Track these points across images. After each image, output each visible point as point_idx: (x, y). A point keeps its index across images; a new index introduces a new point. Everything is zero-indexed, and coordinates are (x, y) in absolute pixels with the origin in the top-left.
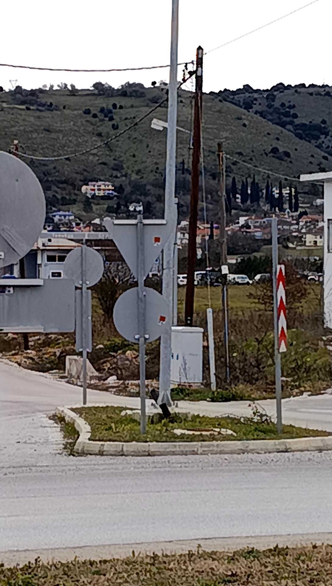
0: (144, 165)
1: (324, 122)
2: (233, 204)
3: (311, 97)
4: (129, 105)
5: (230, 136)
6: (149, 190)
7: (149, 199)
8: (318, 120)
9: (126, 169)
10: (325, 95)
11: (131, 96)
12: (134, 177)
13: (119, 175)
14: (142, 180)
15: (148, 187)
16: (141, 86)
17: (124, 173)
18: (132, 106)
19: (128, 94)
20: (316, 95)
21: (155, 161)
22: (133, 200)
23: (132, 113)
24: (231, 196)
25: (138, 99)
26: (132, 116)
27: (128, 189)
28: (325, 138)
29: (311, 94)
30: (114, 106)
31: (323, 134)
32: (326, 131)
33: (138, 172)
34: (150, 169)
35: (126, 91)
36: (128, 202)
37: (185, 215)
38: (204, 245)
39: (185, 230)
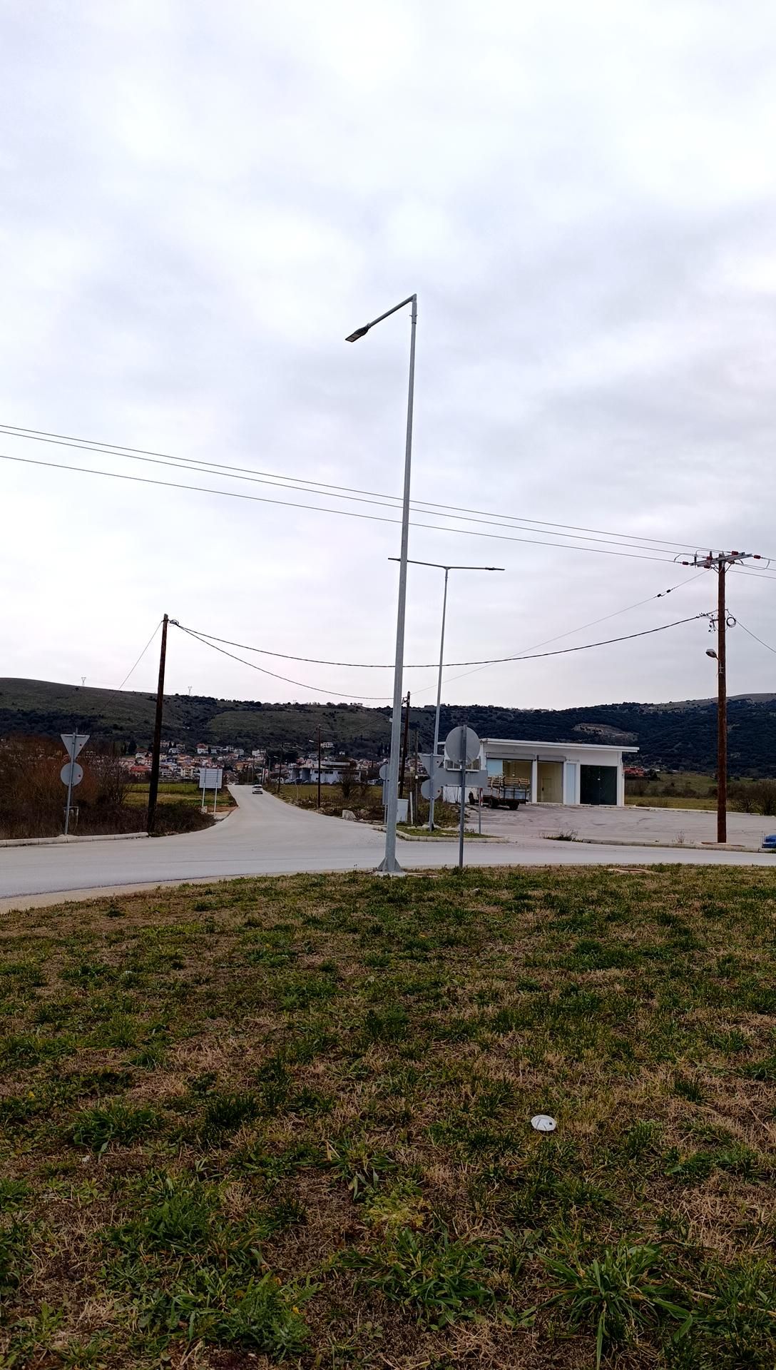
0: (346, 736)
1: (419, 722)
4: (341, 712)
8: (417, 722)
9: (339, 737)
11: (342, 708)
12: (342, 741)
13: (336, 740)
14: (345, 742)
15: (347, 745)
17: (338, 739)
21: (350, 735)
22: (341, 750)
23: (342, 715)
25: (345, 710)
27: (339, 746)
28: (420, 729)
30: (335, 712)
31: (419, 727)
32: (421, 726)
33: (343, 739)
34: (348, 738)
35: (339, 707)
36: (339, 751)
37: (361, 757)
38: (370, 770)
39: (361, 763)
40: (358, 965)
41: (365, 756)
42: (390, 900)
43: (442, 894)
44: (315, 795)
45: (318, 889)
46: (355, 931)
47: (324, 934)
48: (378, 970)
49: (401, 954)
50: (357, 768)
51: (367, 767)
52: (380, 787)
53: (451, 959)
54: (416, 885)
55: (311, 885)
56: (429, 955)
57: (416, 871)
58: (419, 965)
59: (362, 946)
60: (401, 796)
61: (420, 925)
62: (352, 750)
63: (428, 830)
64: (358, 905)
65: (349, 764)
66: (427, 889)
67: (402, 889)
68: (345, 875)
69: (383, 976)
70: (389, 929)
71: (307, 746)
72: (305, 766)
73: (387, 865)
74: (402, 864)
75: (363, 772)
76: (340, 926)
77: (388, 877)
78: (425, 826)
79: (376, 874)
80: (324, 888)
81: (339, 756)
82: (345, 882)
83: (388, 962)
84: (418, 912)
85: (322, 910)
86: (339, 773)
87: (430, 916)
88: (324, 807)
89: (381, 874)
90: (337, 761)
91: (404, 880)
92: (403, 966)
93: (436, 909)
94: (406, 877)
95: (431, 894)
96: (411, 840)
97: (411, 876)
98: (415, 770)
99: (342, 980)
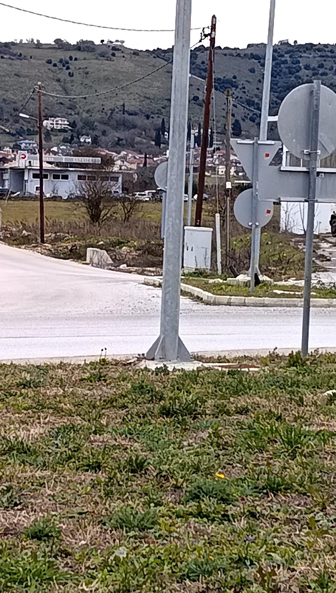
0: (93, 106)
1: (235, 77)
2: (162, 140)
3: (225, 57)
4: (82, 57)
5: (161, 86)
6: (96, 126)
7: (96, 133)
8: (230, 76)
9: (79, 108)
10: (237, 56)
11: (84, 51)
12: (85, 115)
13: (73, 113)
14: (91, 117)
15: (96, 124)
16: (92, 42)
17: (77, 112)
18: (85, 59)
19: (82, 49)
20: (229, 55)
21: (102, 103)
22: (83, 133)
23: (84, 64)
24: (161, 133)
25: (90, 54)
26: (85, 67)
27: (80, 125)
28: (235, 90)
29: (225, 55)
30: (71, 58)
31: (233, 86)
32: (237, 84)
33: (88, 111)
34: (97, 109)
35: (80, 47)
36: (79, 134)
37: (124, 147)
38: (140, 171)
39: (124, 159)
40: (97, 528)
41: (131, 145)
42: (166, 412)
43: (264, 402)
44: (33, 220)
45: (31, 393)
46: (97, 467)
47: (38, 474)
48: (135, 537)
49: (179, 508)
50: (116, 169)
51: (134, 167)
52: (157, 205)
53: (272, 517)
54: (216, 384)
55: (18, 385)
56: (232, 510)
57: (219, 360)
58: (212, 528)
59: (108, 494)
60: (198, 222)
61: (218, 456)
62: (104, 133)
63: (247, 284)
64: (104, 422)
65: (98, 160)
66: (236, 393)
67: (189, 392)
68: (83, 368)
69: (144, 548)
70: (160, 463)
71: (18, 126)
72: (14, 164)
73: (163, 348)
74: (192, 348)
75: (127, 175)
76: (70, 458)
77: (164, 371)
78: (242, 278)
79: (143, 364)
80: (42, 390)
81: (80, 144)
82: (82, 380)
83: (153, 523)
84: (216, 434)
85: (35, 431)
86: (80, 178)
87: (239, 442)
88: (53, 242)
89: (152, 366)
90: (76, 155)
91: (194, 376)
92: (182, 530)
93: (250, 427)
94: (199, 370)
95: (242, 402)
96: (215, 304)
97: (208, 369)
98: (227, 172)
99: (68, 554)
